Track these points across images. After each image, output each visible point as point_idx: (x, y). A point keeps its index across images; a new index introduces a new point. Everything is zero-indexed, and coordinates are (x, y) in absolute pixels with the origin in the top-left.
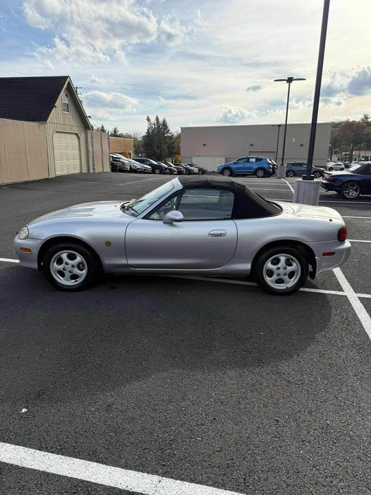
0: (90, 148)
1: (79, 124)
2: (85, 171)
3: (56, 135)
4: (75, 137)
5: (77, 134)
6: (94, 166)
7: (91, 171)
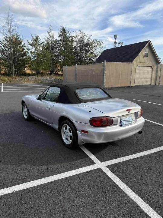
0: (159, 73)
1: (154, 62)
2: (153, 83)
3: (138, 68)
4: (150, 68)
5: (151, 67)
6: (159, 81)
7: (157, 84)
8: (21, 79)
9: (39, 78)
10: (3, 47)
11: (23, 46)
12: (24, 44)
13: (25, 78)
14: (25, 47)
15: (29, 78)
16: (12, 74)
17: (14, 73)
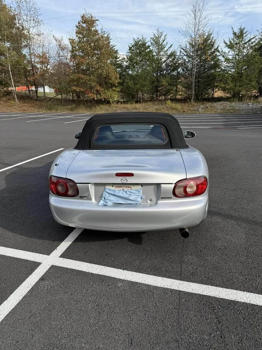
8: (201, 107)
9: (233, 104)
10: (185, 57)
11: (214, 52)
12: (217, 48)
13: (209, 104)
14: (219, 52)
15: (215, 104)
16: (190, 99)
17: (193, 97)
